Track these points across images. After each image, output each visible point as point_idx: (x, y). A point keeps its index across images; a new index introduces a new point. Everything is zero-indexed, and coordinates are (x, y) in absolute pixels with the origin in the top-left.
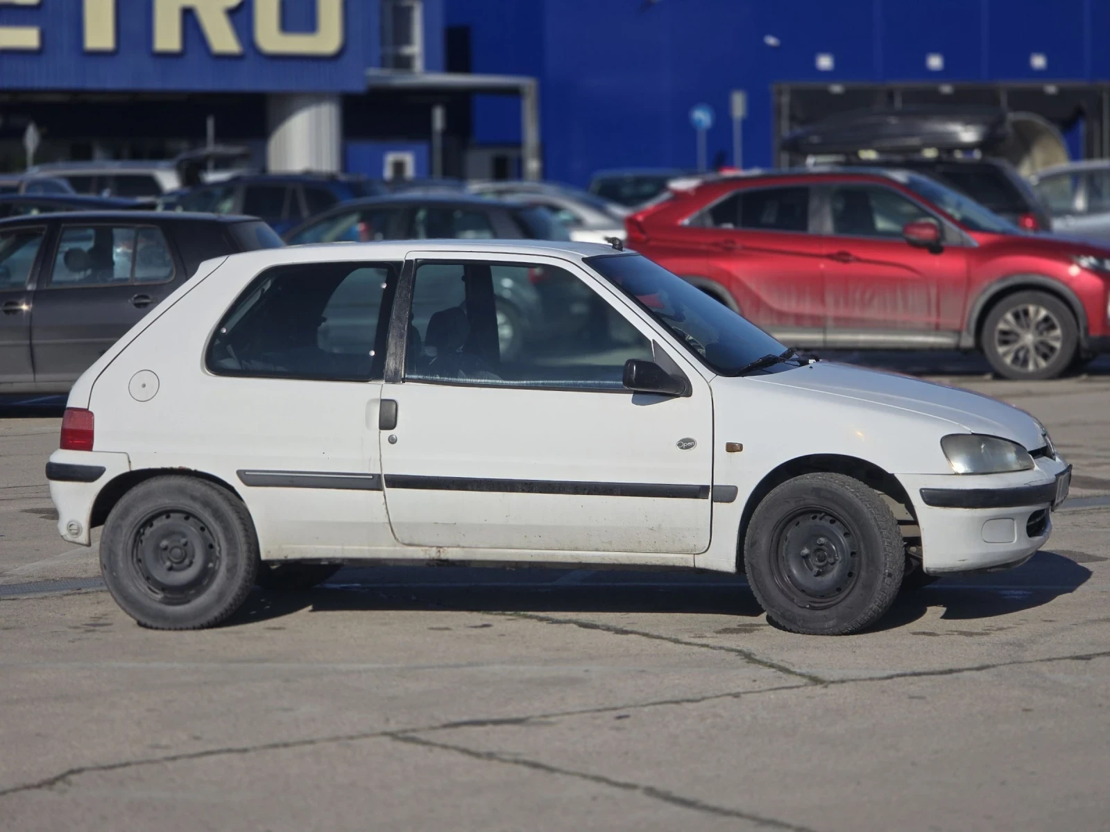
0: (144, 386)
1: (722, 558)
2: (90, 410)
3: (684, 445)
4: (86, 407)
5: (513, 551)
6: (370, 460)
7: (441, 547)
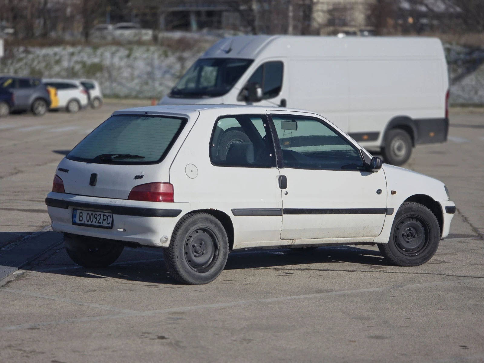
0: (192, 171)
1: (385, 238)
2: (171, 183)
3: (379, 192)
4: (169, 182)
5: (319, 239)
6: (279, 202)
7: (293, 240)
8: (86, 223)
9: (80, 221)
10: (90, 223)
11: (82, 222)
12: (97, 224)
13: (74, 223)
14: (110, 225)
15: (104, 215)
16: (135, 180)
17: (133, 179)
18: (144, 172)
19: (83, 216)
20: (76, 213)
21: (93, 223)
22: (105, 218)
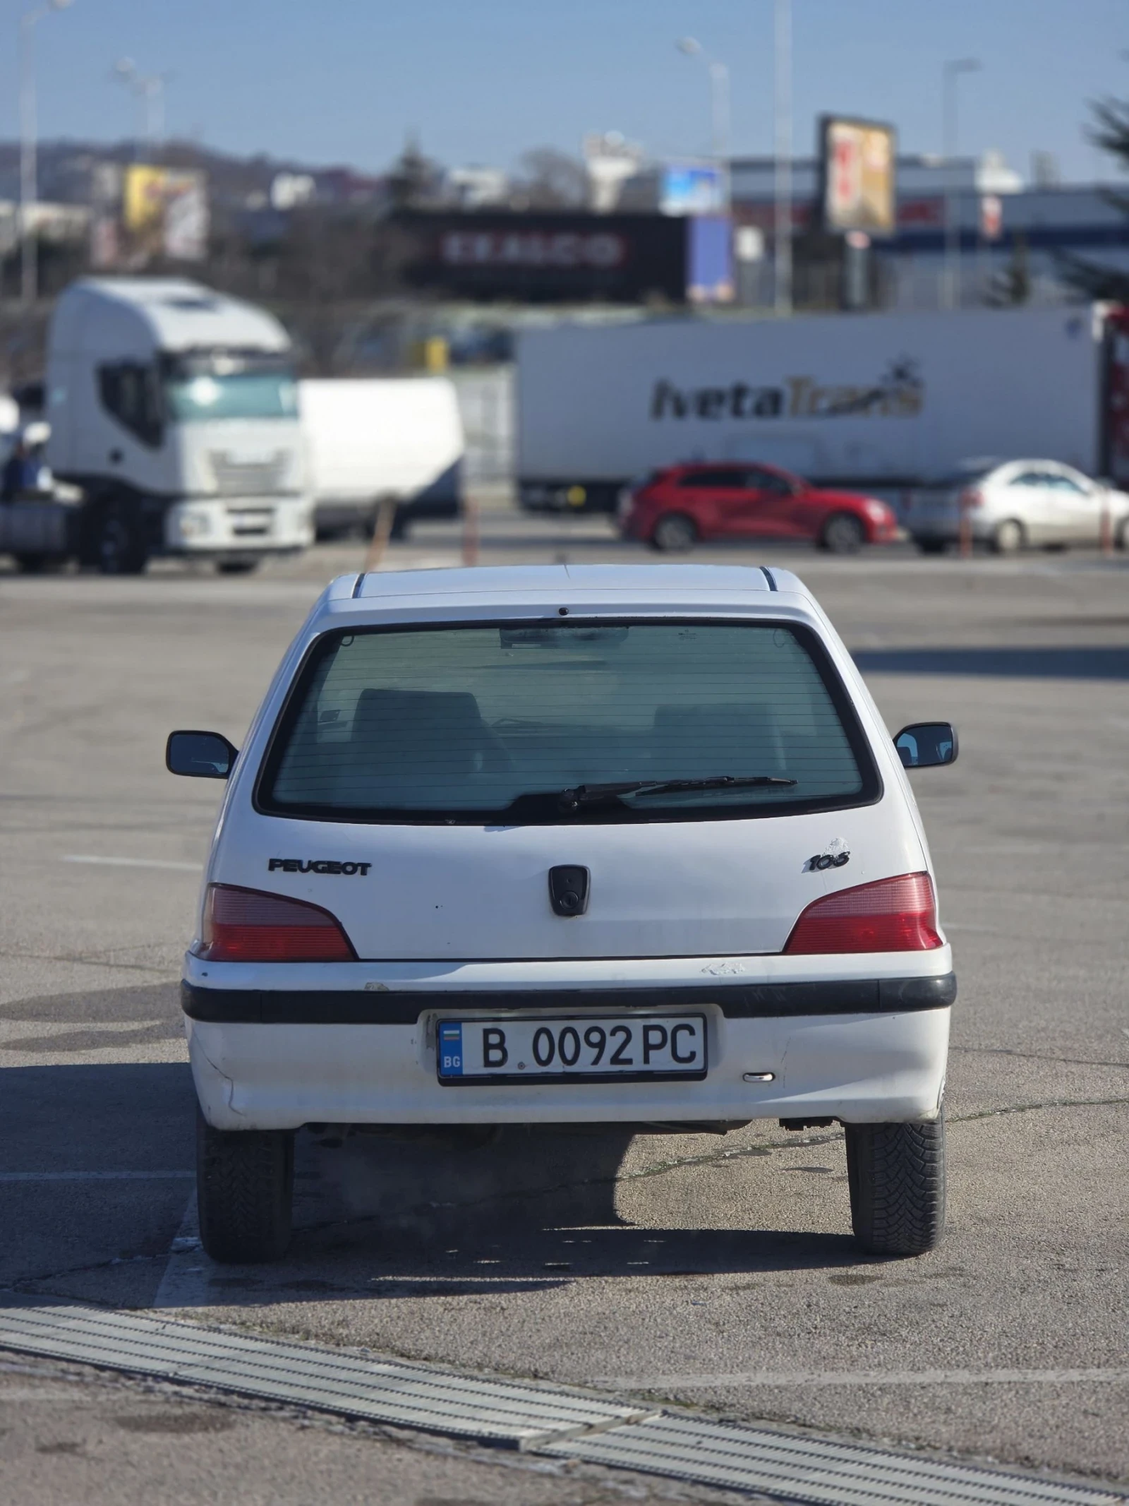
8: (534, 1068)
9: (488, 1063)
10: (557, 1066)
11: (509, 1068)
12: (605, 1066)
13: (451, 1079)
14: (697, 1065)
15: (647, 1029)
16: (810, 873)
17: (803, 872)
18: (842, 841)
19: (507, 1045)
20: (460, 1035)
21: (584, 1064)
22: (655, 1037)
